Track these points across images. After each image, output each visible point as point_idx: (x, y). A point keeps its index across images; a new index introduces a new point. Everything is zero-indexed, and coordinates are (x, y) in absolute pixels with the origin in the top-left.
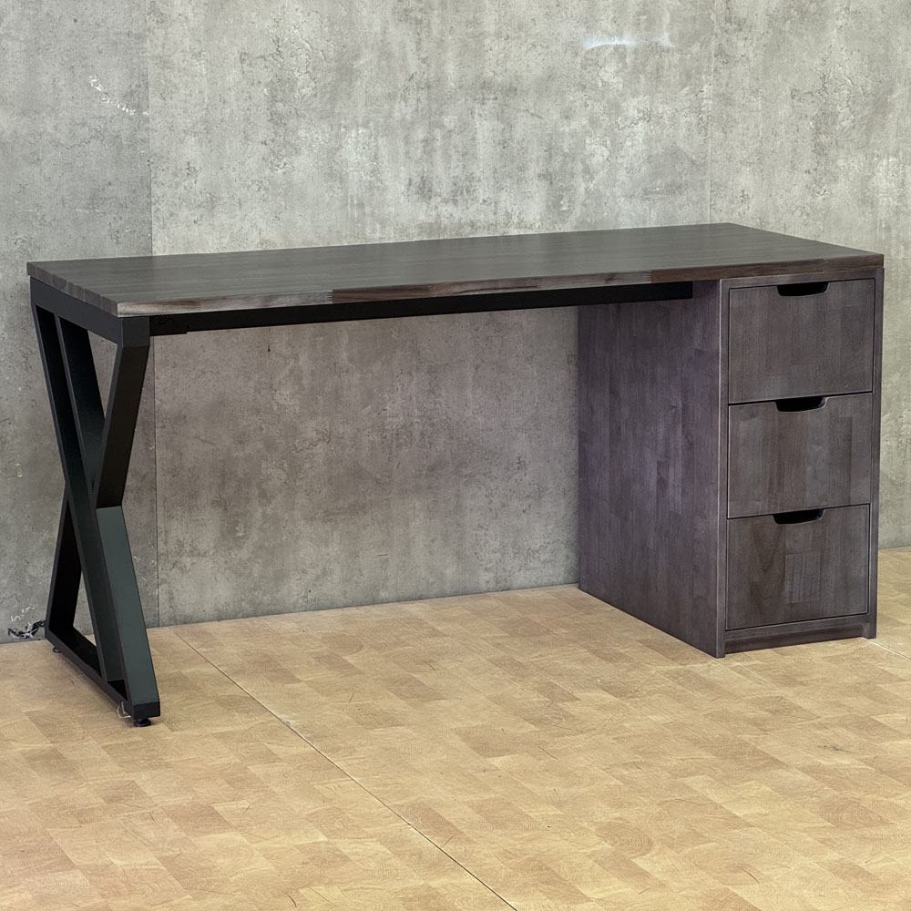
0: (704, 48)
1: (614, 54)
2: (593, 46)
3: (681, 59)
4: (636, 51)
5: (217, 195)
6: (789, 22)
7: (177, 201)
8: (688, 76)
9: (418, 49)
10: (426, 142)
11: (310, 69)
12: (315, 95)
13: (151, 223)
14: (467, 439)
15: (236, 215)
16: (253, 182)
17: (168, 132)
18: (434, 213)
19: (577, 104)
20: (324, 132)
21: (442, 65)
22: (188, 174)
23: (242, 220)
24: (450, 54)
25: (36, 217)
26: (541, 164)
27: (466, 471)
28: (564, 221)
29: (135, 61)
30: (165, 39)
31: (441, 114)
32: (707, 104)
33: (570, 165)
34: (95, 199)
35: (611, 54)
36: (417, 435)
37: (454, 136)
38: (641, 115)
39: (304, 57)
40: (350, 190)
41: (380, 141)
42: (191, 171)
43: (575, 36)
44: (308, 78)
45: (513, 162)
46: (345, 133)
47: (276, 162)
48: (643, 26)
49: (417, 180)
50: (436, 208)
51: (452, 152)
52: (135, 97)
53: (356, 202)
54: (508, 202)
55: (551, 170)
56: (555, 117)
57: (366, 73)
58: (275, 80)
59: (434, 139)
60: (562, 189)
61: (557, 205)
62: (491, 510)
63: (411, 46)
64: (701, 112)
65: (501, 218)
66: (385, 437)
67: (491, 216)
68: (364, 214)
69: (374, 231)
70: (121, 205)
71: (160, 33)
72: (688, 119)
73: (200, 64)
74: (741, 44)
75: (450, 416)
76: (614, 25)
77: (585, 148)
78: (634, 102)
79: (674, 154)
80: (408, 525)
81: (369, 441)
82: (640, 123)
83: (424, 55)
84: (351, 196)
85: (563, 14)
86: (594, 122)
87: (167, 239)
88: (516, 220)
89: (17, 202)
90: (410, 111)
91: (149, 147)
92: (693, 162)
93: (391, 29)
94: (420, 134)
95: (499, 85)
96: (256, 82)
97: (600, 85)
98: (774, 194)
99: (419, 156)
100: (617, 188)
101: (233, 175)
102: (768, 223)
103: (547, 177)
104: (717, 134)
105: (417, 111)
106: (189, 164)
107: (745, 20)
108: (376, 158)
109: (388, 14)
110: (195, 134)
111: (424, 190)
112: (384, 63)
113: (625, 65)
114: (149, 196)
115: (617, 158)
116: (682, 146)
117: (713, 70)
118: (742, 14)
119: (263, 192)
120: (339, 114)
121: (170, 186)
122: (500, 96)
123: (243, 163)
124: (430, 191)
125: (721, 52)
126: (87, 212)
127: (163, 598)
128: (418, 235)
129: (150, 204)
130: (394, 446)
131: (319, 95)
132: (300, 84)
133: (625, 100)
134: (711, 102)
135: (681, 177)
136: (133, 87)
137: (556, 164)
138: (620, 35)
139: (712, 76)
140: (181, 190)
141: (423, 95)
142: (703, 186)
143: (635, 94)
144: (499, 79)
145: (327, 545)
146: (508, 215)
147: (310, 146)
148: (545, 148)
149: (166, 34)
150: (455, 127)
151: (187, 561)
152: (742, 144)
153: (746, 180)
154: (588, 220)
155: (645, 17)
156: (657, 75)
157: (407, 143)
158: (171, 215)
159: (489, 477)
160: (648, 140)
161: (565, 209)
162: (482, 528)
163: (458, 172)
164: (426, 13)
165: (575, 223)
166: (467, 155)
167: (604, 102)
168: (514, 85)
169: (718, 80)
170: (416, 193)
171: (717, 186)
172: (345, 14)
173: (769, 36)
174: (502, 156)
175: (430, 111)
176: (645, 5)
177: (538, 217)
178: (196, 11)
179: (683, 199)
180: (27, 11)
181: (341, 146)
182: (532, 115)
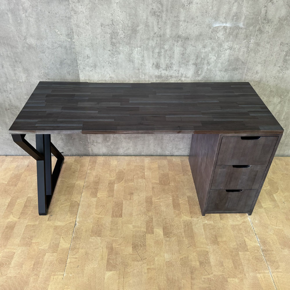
0: (254, 28)
1: (223, 29)
2: (216, 26)
3: (245, 31)
4: (230, 28)
5: (96, 64)
6: (286, 21)
7: (85, 65)
8: (247, 37)
9: (158, 25)
10: (159, 53)
11: (123, 29)
13: (78, 70)
15: (102, 70)
17: (81, 46)
18: (160, 73)
19: (208, 43)
20: (127, 48)
21: (165, 30)
22: (88, 58)
23: (104, 71)
24: (168, 27)
25: (46, 67)
26: (194, 61)
28: (199, 77)
29: (69, 25)
30: (77, 19)
31: (164, 45)
32: (251, 46)
33: (203, 61)
34: (61, 63)
35: (222, 28)
37: (168, 51)
38: (229, 48)
39: (121, 26)
40: (135, 65)
41: (145, 52)
42: (88, 57)
43: (211, 22)
44: (123, 32)
45: (185, 60)
46: (134, 49)
47: (113, 56)
48: (234, 20)
49: (155, 63)
50: (161, 71)
51: (167, 56)
52: (70, 35)
53: (137, 68)
54: (182, 71)
55: (197, 62)
56: (200, 47)
57: (141, 31)
58: (112, 32)
59: (161, 52)
60: (199, 68)
61: (197, 72)
63: (155, 23)
64: (248, 48)
65: (180, 74)
67: (177, 74)
68: (140, 72)
69: (142, 76)
70: (69, 65)
71: (75, 17)
72: (244, 50)
73: (89, 27)
74: (267, 27)
76: (225, 20)
77: (209, 57)
78: (227, 44)
79: (237, 59)
80: (149, 141)
82: (228, 50)
83: (159, 27)
84: (136, 67)
85: (208, 15)
86: (213, 49)
88: (184, 76)
89: (40, 63)
90: (154, 43)
91: (75, 50)
92: (243, 62)
93: (149, 18)
94: (157, 50)
95: (183, 37)
96: (106, 33)
97: (217, 38)
98: (267, 72)
99: (156, 57)
100: (217, 68)
101: (101, 59)
102: (263, 80)
103: (196, 64)
104: (252, 54)
105: (156, 44)
106: (87, 55)
107: (271, 20)
108: (143, 56)
109: (148, 13)
110: (89, 47)
111: (157, 66)
112: (146, 28)
113: (226, 32)
114: (77, 63)
115: (218, 60)
116: (240, 57)
117: (255, 35)
118: (270, 17)
119: (110, 64)
120: (132, 43)
121: (83, 61)
122: (183, 40)
123: (103, 56)
124: (159, 67)
125: (260, 30)
126: (60, 66)
127: (90, 150)
129: (77, 65)
131: (126, 37)
132: (120, 34)
133: (224, 43)
134: (253, 45)
135: (238, 66)
136: (69, 33)
137: (199, 61)
138: (226, 22)
140: (86, 62)
141: (158, 39)
142: (244, 69)
143: (228, 41)
144: (183, 35)
145: (129, 143)
146: (182, 74)
147: (123, 52)
148: (196, 56)
149: (77, 17)
150: (168, 49)
151: (95, 144)
152: (260, 58)
153: (259, 68)
154: (206, 76)
155: (236, 17)
156: (236, 36)
157: (153, 53)
158: (84, 68)
160: (229, 55)
161: (199, 73)
163: (168, 62)
164: (161, 13)
165: (202, 77)
166: (171, 57)
167: (217, 43)
168: (188, 37)
169: (256, 38)
170: (155, 67)
171: (249, 69)
172: (134, 13)
173: (278, 25)
174: (182, 58)
175: (160, 44)
176: (237, 13)
177: (191, 75)
178: (86, 10)
179: (237, 72)
180: (34, 9)
181: (133, 53)
182: (193, 46)
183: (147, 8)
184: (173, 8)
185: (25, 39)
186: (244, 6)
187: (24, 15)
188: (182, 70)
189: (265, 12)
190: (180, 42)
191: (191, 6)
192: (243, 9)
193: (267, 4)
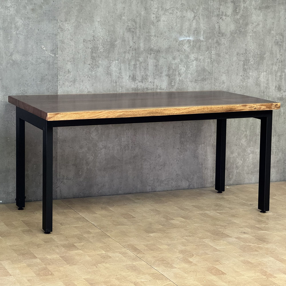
0: (212, 41)
1: (187, 42)
2: (181, 40)
3: (206, 44)
4: (193, 41)
5: (76, 79)
6: (236, 34)
7: (65, 80)
8: (208, 49)
9: (133, 39)
10: (134, 65)
11: (103, 44)
12: (104, 51)
13: (57, 86)
14: (144, 149)
15: (81, 84)
16: (86, 75)
17: (63, 61)
18: (136, 85)
19: (177, 55)
20: (106, 62)
21: (139, 44)
23: (83, 86)
24: (142, 41)
25: (26, 84)
26: (166, 72)
27: (144, 158)
28: (172, 88)
29: (54, 41)
30: (63, 35)
31: (139, 57)
32: (213, 56)
33: (175, 72)
34: (42, 79)
35: (187, 41)
36: (130, 148)
37: (142, 63)
38: (195, 59)
39: (101, 41)
40: (113, 78)
41: (122, 64)
42: (69, 72)
43: (176, 37)
44: (102, 47)
45: (158, 71)
46: (112, 62)
47: (93, 70)
48: (195, 34)
49: (132, 76)
50: (137, 83)
51: (142, 68)
52: (54, 51)
53: (114, 81)
55: (169, 74)
56: (170, 59)
57: (118, 46)
58: (93, 47)
59: (137, 64)
60: (172, 79)
61: (171, 83)
62: (151, 169)
63: (131, 38)
64: (211, 58)
65: (155, 87)
66: (121, 148)
67: (152, 86)
68: (117, 85)
69: (119, 90)
70: (49, 81)
71: (61, 34)
72: (208, 60)
73: (72, 42)
74: (223, 40)
75: (140, 142)
76: (188, 34)
77: (179, 68)
78: (193, 55)
79: (204, 70)
81: (117, 149)
82: (195, 61)
83: (134, 41)
84: (113, 80)
85: (173, 30)
86: (181, 60)
87: (62, 91)
88: (159, 87)
89: (21, 79)
90: (130, 57)
91: (57, 65)
92: (209, 72)
93: (125, 34)
94: (133, 63)
95: (155, 50)
96: (87, 48)
97: (183, 50)
98: (232, 82)
99: (132, 69)
100: (188, 79)
101: (81, 73)
102: (230, 90)
103: (168, 76)
104: (216, 65)
105: (132, 56)
106: (68, 70)
107: (224, 33)
108: (120, 69)
109: (125, 30)
110: (70, 62)
111: (133, 78)
112: (123, 43)
113: (190, 45)
114: (57, 79)
115: (188, 71)
116: (206, 67)
117: (215, 47)
118: (223, 31)
119: (89, 78)
120: (111, 57)
121: (63, 76)
122: (155, 53)
123: (83, 70)
124: (135, 79)
125: (217, 42)
126: (40, 83)
127: (58, 191)
128: (132, 91)
129: (57, 81)
130: (124, 150)
131: (105, 52)
132: (100, 48)
133: (190, 55)
135: (206, 77)
136: (54, 48)
137: (171, 72)
138: (189, 36)
139: (215, 49)
140: (66, 77)
141: (134, 52)
142: (212, 79)
143: (193, 53)
144: (155, 48)
146: (157, 86)
147: (102, 66)
148: (168, 67)
150: (143, 61)
151: (65, 181)
152: (223, 68)
153: (224, 78)
154: (180, 88)
155: (196, 32)
156: (199, 48)
157: (129, 65)
158: (63, 84)
159: (150, 160)
160: (197, 66)
161: (173, 84)
162: (148, 174)
163: (143, 74)
164: (135, 29)
165: (176, 89)
166: (146, 69)
167: (184, 55)
168: (159, 50)
169: (216, 50)
170: (132, 79)
171: (216, 79)
172: (113, 29)
173: (231, 38)
174: (156, 69)
175: (136, 56)
176: (196, 28)
177: (165, 87)
178: (72, 28)
179: (206, 82)
180: (25, 27)
181: (111, 66)
182: (164, 58)
183: (123, 26)
184: (145, 24)
185: (11, 55)
186: (201, 22)
187: (15, 33)
188: (157, 82)
189: (218, 27)
190: (153, 54)
191: (159, 23)
192: (201, 25)
193: (219, 21)
